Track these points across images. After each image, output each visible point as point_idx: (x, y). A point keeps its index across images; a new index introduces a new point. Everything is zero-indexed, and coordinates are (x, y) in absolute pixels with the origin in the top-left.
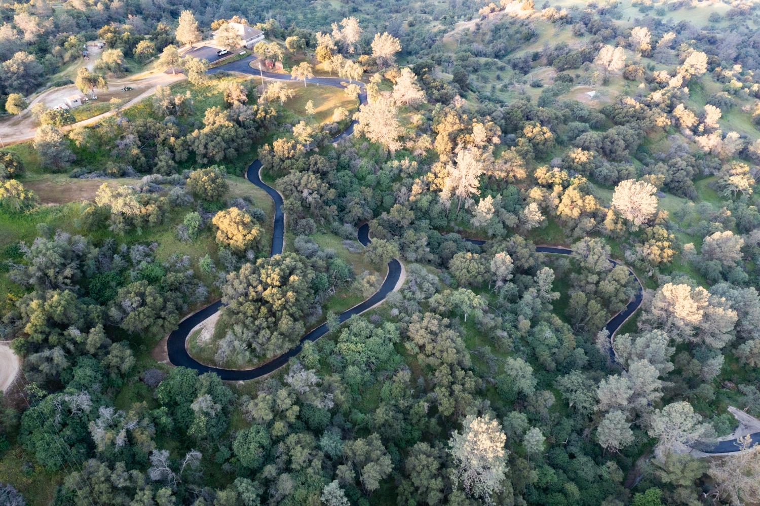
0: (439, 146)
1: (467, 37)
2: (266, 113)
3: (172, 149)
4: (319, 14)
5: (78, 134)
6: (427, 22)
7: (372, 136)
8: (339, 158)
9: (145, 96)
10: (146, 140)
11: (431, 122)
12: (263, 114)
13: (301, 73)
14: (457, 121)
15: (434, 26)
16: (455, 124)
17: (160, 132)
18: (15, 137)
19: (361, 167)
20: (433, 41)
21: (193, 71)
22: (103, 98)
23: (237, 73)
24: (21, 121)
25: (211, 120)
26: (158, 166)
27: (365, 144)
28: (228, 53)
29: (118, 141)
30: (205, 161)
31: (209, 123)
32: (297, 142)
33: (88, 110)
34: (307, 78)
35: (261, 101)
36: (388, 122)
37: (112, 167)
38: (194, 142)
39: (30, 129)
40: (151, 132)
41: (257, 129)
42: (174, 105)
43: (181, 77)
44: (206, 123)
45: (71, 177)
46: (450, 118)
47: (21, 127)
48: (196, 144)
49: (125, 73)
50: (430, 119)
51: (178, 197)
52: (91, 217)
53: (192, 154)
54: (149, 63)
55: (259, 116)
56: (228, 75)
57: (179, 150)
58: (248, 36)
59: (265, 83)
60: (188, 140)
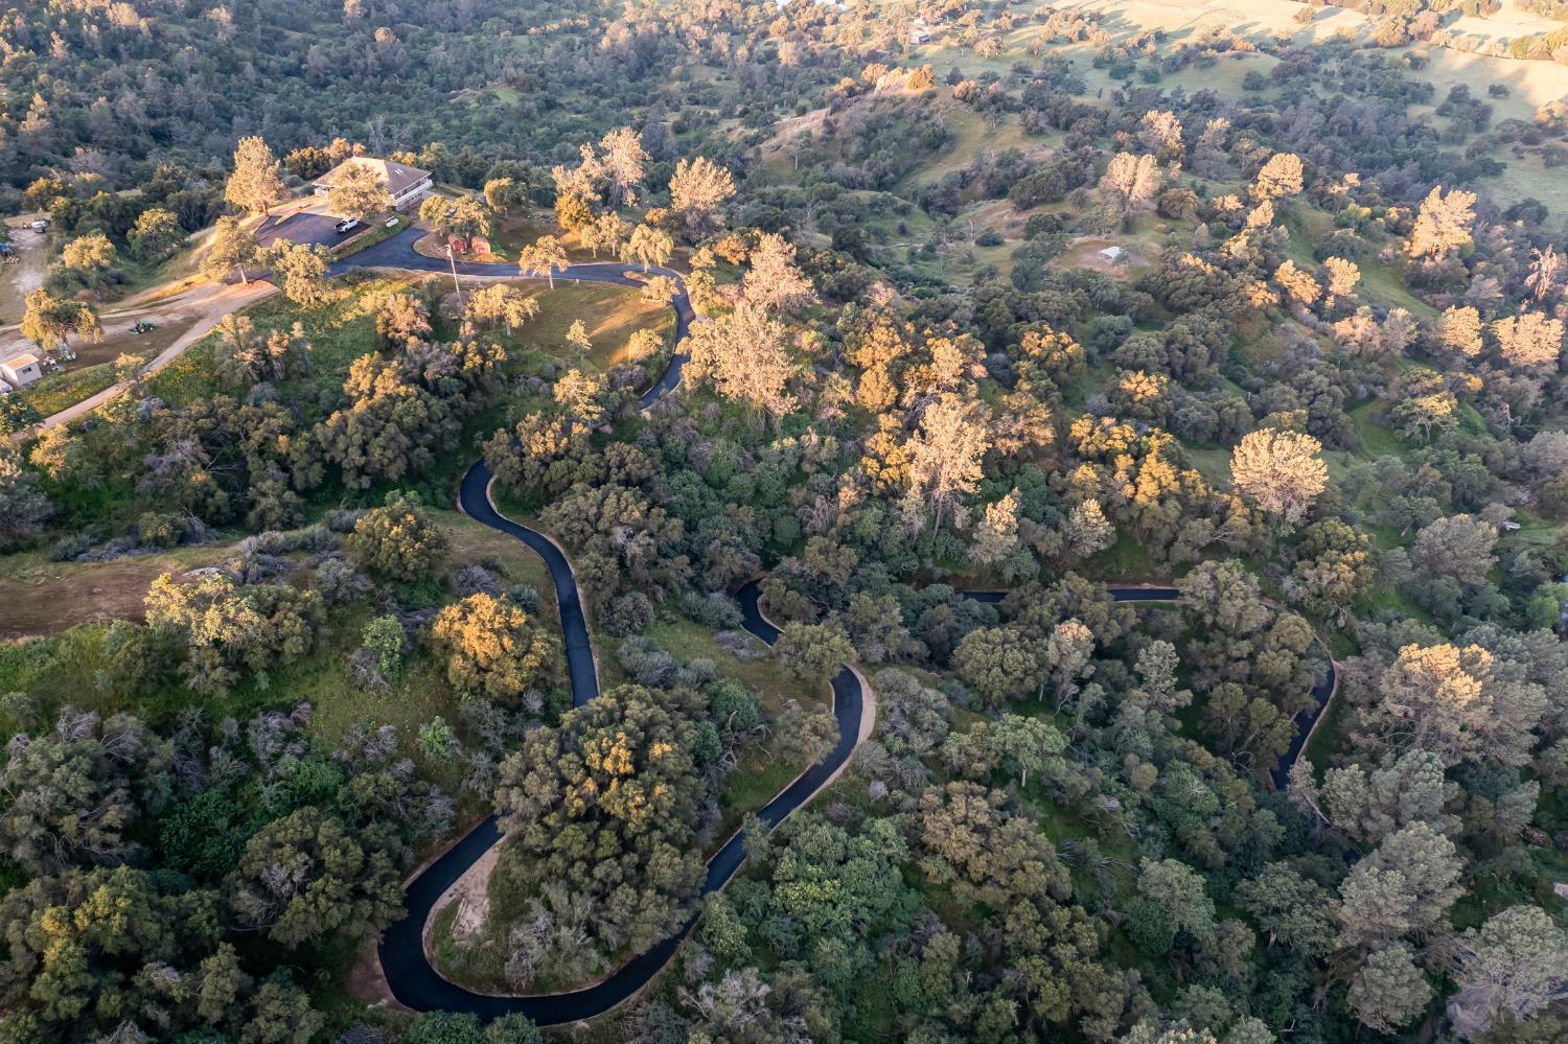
0: (868, 395)
1: (811, 150)
2: (485, 357)
3: (284, 463)
4: (475, 118)
5: (54, 451)
6: (712, 123)
7: (731, 389)
8: (661, 444)
9: (189, 339)
10: (220, 445)
11: (840, 346)
12: (478, 360)
13: (540, 260)
14: (897, 339)
15: (729, 130)
16: (893, 344)
17: (250, 425)
19: (715, 459)
20: (743, 161)
21: (297, 274)
22: (85, 356)
23: (390, 270)
25: (365, 386)
26: (259, 509)
27: (712, 406)
28: (361, 226)
29: (149, 459)
30: (365, 482)
31: (362, 393)
32: (571, 419)
33: (61, 386)
34: (555, 268)
35: (467, 329)
36: (766, 356)
37: (153, 524)
38: (334, 442)
40: (230, 427)
41: (467, 394)
42: (266, 357)
43: (264, 289)
44: (355, 394)
45: (55, 560)
46: (880, 334)
48: (341, 446)
49: (119, 288)
50: (835, 338)
51: (339, 582)
52: (141, 662)
53: (333, 470)
54: (165, 260)
55: (469, 364)
56: (373, 276)
57: (302, 463)
58: (398, 184)
59: (465, 287)
60: (320, 438)
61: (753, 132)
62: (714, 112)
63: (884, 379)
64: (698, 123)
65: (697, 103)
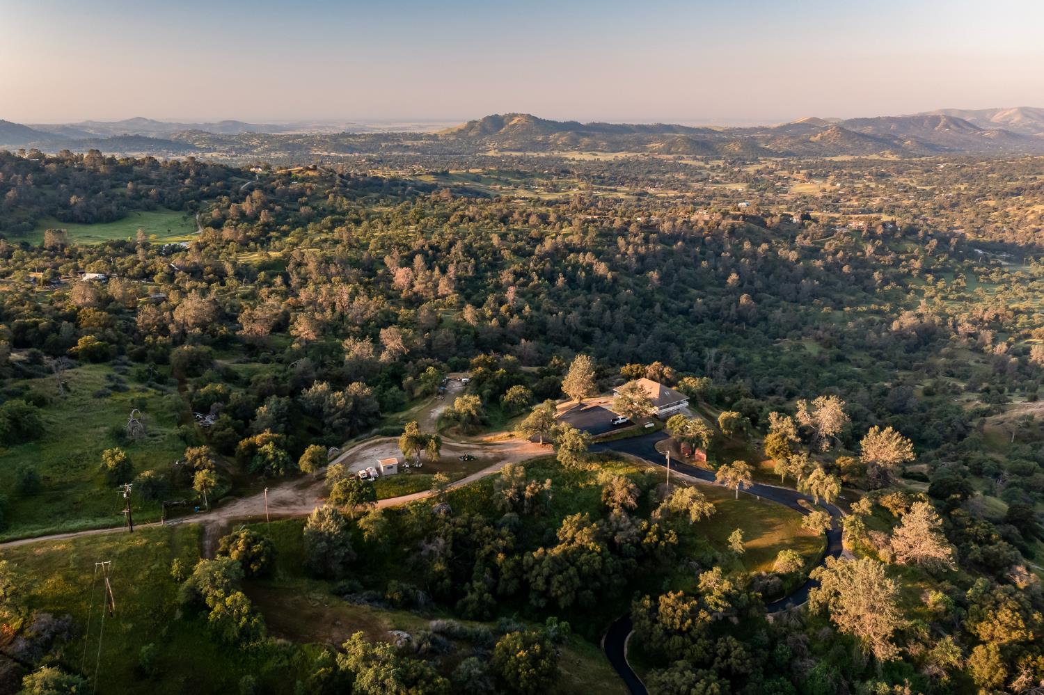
0: (977, 668)
2: (661, 537)
3: (496, 571)
5: (371, 522)
7: (844, 623)
9: (488, 472)
10: (463, 547)
11: (964, 613)
12: (655, 538)
14: (1021, 624)
16: (1016, 628)
17: (487, 540)
18: (293, 507)
19: (812, 677)
21: (566, 447)
22: (429, 468)
23: (632, 457)
24: (313, 482)
25: (569, 535)
26: (466, 599)
27: (826, 630)
28: (628, 423)
29: (423, 543)
30: (542, 603)
31: (566, 539)
32: (702, 605)
33: (402, 482)
34: (741, 484)
35: (657, 514)
36: (878, 605)
37: (394, 590)
38: (532, 568)
39: (316, 499)
40: (474, 537)
41: (640, 560)
42: (522, 497)
43: (547, 450)
44: (561, 539)
45: (332, 593)
46: (1005, 615)
47: (308, 492)
48: (534, 573)
49: (480, 427)
50: (961, 604)
53: (525, 587)
54: (517, 416)
55: (647, 540)
56: (618, 459)
57: (505, 576)
58: (663, 401)
59: (673, 481)
60: (524, 562)
61: (985, 406)
62: (962, 385)
63: (995, 659)
64: (944, 391)
65: (952, 376)
